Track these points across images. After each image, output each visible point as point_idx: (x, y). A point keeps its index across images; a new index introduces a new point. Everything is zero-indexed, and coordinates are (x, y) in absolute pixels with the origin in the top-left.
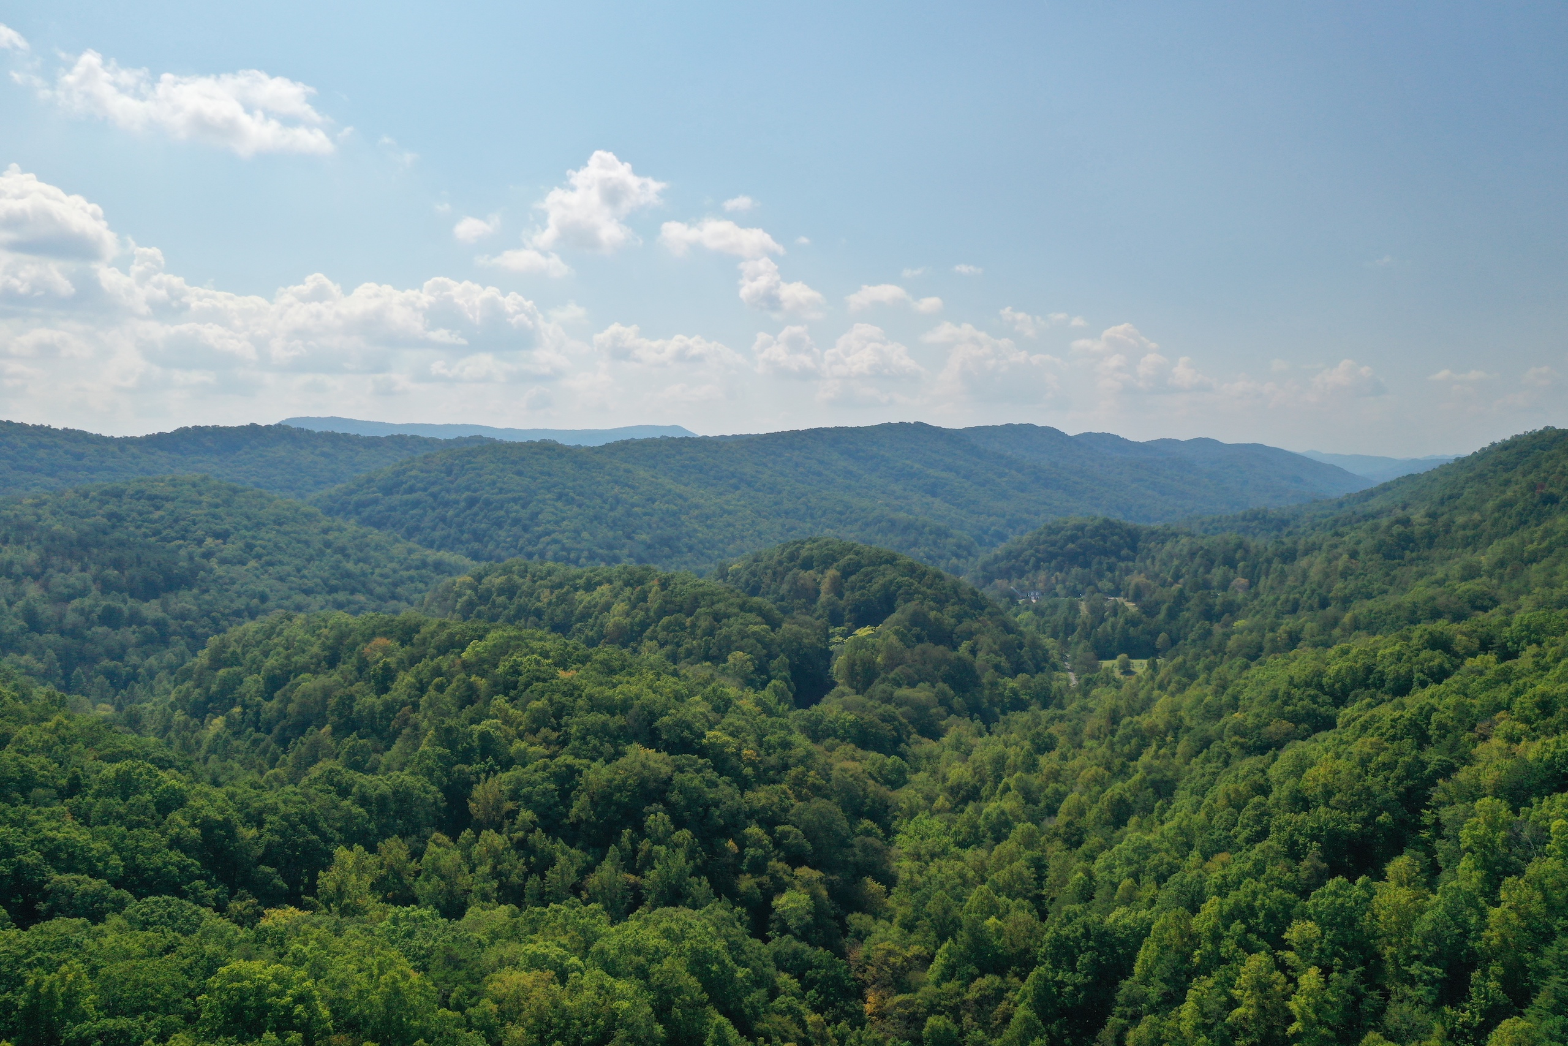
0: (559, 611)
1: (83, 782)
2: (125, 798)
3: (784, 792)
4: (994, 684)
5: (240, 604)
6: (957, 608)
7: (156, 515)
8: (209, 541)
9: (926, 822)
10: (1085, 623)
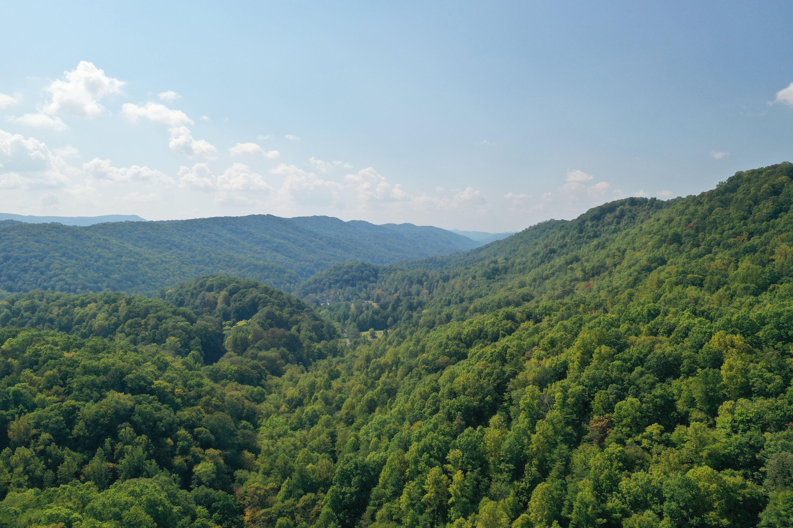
0: (64, 319)
3: (199, 410)
4: (309, 347)
6: (290, 309)
9: (275, 419)
10: (353, 314)
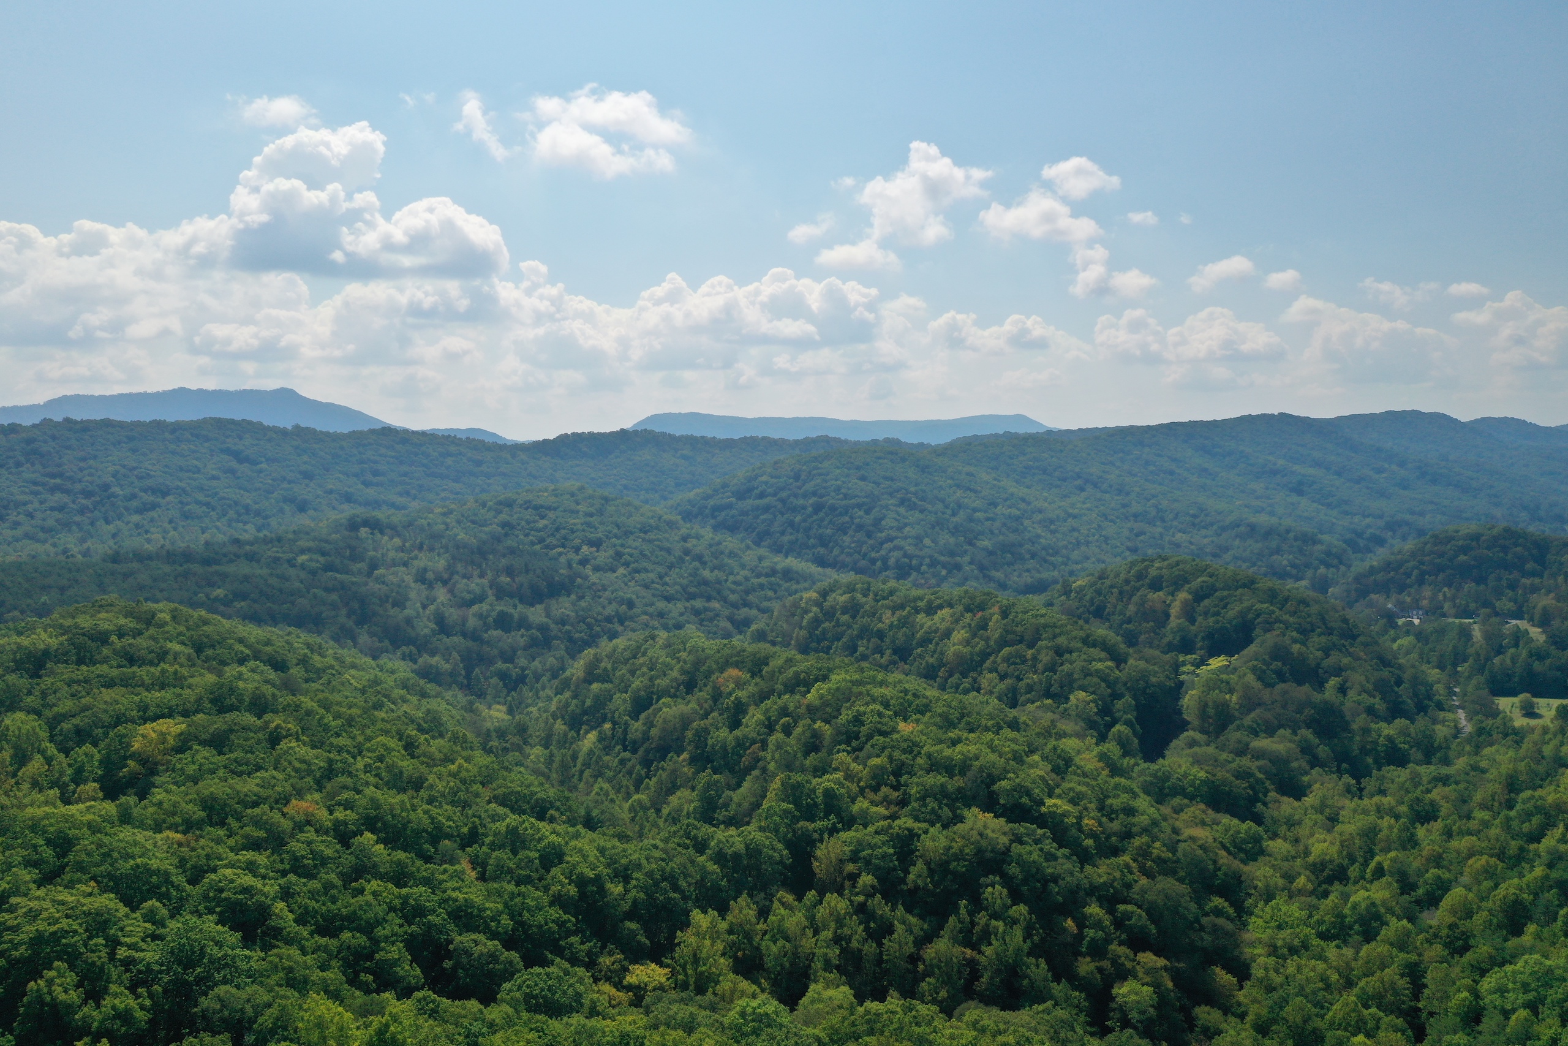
0: (900, 634)
1: (481, 831)
2: (515, 852)
3: (1127, 866)
4: (1366, 731)
5: (610, 610)
6: (1323, 639)
7: (542, 523)
8: (585, 548)
9: (1284, 908)
10: (1478, 655)
